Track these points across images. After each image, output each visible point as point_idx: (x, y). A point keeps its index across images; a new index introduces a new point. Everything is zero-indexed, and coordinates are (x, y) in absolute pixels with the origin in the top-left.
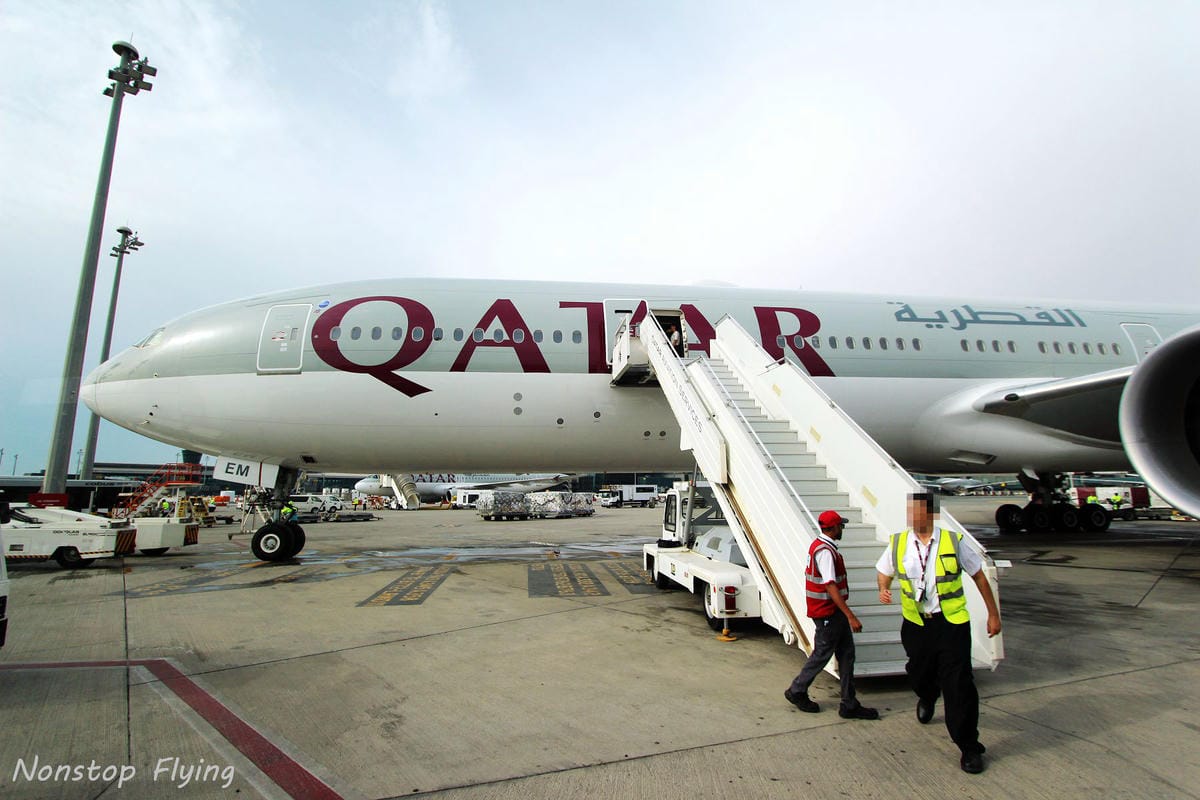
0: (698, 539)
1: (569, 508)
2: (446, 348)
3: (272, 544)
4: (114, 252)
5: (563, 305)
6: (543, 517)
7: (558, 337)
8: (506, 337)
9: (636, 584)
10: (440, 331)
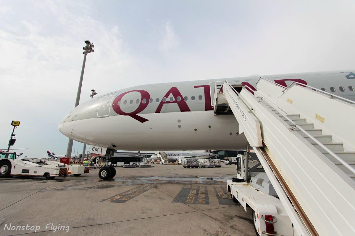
0: (252, 179)
1: (212, 164)
2: (153, 105)
3: (104, 174)
4: (91, 96)
5: (195, 87)
6: (204, 167)
7: (193, 98)
8: (174, 100)
9: (224, 199)
10: (152, 99)
